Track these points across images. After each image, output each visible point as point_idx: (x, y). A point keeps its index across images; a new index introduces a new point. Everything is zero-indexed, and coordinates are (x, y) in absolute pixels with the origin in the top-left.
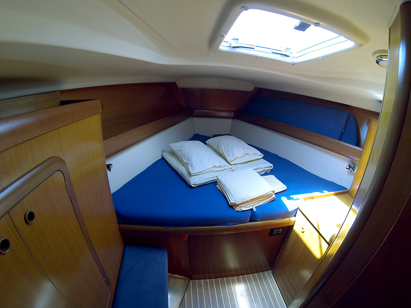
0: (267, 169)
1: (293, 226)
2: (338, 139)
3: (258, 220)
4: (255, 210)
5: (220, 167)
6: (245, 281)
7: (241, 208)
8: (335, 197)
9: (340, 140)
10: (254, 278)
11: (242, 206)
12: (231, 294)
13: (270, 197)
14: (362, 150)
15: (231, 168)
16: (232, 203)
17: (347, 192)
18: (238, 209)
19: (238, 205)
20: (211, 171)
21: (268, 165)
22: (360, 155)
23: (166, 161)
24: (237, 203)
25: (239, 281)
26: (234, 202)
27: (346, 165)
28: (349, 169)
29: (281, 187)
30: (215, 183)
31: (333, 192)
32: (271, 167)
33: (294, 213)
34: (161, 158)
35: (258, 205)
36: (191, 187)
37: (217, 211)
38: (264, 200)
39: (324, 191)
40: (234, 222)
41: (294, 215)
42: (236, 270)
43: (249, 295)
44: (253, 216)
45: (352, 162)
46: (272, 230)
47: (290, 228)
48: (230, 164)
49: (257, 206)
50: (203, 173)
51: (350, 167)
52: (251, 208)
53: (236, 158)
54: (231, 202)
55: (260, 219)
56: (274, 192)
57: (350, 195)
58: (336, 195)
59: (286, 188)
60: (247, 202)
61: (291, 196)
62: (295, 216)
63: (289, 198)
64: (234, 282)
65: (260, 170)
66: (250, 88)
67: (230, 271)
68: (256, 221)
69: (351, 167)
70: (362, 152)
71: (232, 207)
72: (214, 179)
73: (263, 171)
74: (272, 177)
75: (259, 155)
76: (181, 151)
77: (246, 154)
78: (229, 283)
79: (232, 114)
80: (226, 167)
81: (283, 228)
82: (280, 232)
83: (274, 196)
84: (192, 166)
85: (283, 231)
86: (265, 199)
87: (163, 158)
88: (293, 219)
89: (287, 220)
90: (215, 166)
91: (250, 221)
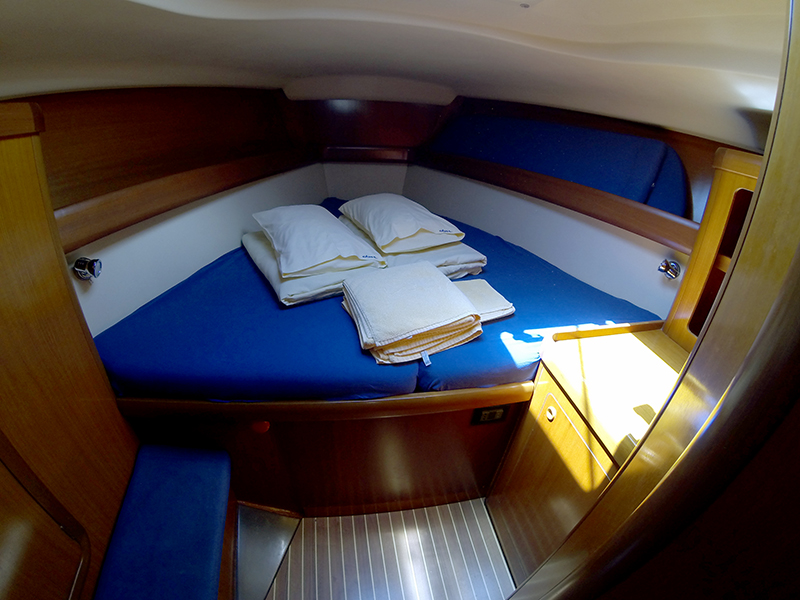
0: (471, 266)
1: (528, 403)
2: (640, 201)
3: (434, 388)
4: (427, 361)
5: (355, 258)
6: (423, 524)
7: (391, 357)
8: (631, 336)
9: (645, 202)
10: (443, 515)
11: (391, 351)
12: (390, 553)
13: (470, 329)
14: (697, 227)
15: (383, 263)
16: (366, 344)
17: (660, 326)
18: (382, 359)
19: (382, 349)
20: (331, 269)
21: (474, 257)
22: (693, 239)
23: (246, 254)
24: (378, 344)
25: (410, 524)
26: (370, 341)
27: (659, 262)
28: (665, 271)
29: (501, 306)
30: (338, 296)
31: (628, 325)
32: (481, 261)
33: (532, 371)
34: (239, 246)
35: (437, 349)
36: (283, 307)
37: (333, 363)
38: (451, 337)
39: (607, 322)
40: (374, 391)
41: (531, 376)
42: (403, 497)
43: (430, 556)
44: (422, 377)
45: (672, 256)
46: (477, 412)
47: (522, 407)
48: (383, 254)
49: (433, 351)
50: (313, 274)
51: (668, 267)
52: (418, 357)
53: (397, 239)
54: (365, 340)
55: (442, 386)
56: (477, 317)
57: (666, 332)
58: (634, 330)
59: (514, 309)
60: (405, 342)
61: (526, 332)
62: (533, 380)
63: (519, 336)
64: (398, 526)
65: (453, 268)
66: (446, 98)
67: (392, 499)
68: (432, 390)
69: (670, 268)
70: (696, 233)
71: (368, 353)
72: (336, 286)
73: (461, 270)
74: (482, 285)
75: (455, 234)
76: (271, 226)
77: (423, 230)
78: (386, 528)
79: (406, 154)
80: (369, 260)
81: (506, 407)
82: (498, 417)
83: (479, 328)
84: (287, 258)
85: (504, 415)
86: (456, 336)
87: (243, 248)
88: (527, 386)
89: (514, 387)
90: (340, 257)
91: (418, 390)
